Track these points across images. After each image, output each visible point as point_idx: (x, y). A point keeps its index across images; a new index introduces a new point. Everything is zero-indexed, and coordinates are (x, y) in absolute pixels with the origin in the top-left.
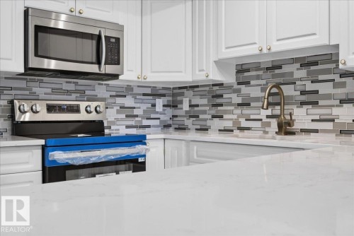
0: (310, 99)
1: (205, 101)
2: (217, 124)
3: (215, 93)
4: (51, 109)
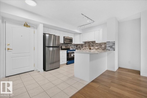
0: (93, 46)
2: (82, 49)
3: (82, 45)
4: (65, 47)
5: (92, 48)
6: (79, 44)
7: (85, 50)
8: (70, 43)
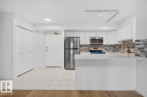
0: (133, 47)
1: (119, 47)
2: (120, 51)
3: (120, 46)
4: (94, 49)
5: (132, 50)
6: (117, 45)
7: (123, 53)
8: (99, 43)
